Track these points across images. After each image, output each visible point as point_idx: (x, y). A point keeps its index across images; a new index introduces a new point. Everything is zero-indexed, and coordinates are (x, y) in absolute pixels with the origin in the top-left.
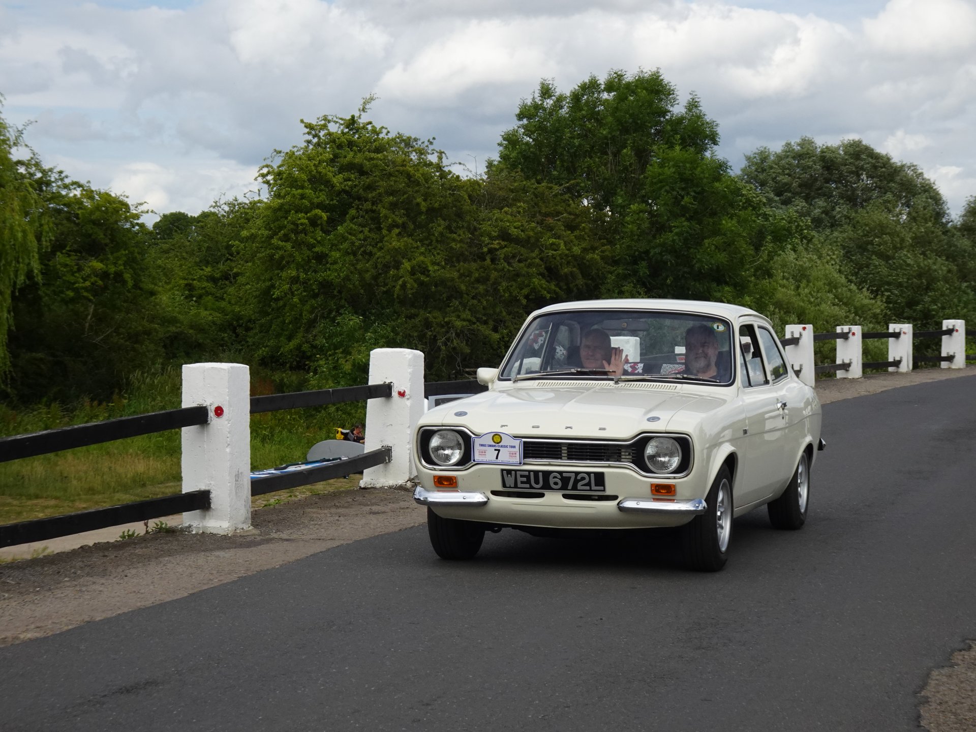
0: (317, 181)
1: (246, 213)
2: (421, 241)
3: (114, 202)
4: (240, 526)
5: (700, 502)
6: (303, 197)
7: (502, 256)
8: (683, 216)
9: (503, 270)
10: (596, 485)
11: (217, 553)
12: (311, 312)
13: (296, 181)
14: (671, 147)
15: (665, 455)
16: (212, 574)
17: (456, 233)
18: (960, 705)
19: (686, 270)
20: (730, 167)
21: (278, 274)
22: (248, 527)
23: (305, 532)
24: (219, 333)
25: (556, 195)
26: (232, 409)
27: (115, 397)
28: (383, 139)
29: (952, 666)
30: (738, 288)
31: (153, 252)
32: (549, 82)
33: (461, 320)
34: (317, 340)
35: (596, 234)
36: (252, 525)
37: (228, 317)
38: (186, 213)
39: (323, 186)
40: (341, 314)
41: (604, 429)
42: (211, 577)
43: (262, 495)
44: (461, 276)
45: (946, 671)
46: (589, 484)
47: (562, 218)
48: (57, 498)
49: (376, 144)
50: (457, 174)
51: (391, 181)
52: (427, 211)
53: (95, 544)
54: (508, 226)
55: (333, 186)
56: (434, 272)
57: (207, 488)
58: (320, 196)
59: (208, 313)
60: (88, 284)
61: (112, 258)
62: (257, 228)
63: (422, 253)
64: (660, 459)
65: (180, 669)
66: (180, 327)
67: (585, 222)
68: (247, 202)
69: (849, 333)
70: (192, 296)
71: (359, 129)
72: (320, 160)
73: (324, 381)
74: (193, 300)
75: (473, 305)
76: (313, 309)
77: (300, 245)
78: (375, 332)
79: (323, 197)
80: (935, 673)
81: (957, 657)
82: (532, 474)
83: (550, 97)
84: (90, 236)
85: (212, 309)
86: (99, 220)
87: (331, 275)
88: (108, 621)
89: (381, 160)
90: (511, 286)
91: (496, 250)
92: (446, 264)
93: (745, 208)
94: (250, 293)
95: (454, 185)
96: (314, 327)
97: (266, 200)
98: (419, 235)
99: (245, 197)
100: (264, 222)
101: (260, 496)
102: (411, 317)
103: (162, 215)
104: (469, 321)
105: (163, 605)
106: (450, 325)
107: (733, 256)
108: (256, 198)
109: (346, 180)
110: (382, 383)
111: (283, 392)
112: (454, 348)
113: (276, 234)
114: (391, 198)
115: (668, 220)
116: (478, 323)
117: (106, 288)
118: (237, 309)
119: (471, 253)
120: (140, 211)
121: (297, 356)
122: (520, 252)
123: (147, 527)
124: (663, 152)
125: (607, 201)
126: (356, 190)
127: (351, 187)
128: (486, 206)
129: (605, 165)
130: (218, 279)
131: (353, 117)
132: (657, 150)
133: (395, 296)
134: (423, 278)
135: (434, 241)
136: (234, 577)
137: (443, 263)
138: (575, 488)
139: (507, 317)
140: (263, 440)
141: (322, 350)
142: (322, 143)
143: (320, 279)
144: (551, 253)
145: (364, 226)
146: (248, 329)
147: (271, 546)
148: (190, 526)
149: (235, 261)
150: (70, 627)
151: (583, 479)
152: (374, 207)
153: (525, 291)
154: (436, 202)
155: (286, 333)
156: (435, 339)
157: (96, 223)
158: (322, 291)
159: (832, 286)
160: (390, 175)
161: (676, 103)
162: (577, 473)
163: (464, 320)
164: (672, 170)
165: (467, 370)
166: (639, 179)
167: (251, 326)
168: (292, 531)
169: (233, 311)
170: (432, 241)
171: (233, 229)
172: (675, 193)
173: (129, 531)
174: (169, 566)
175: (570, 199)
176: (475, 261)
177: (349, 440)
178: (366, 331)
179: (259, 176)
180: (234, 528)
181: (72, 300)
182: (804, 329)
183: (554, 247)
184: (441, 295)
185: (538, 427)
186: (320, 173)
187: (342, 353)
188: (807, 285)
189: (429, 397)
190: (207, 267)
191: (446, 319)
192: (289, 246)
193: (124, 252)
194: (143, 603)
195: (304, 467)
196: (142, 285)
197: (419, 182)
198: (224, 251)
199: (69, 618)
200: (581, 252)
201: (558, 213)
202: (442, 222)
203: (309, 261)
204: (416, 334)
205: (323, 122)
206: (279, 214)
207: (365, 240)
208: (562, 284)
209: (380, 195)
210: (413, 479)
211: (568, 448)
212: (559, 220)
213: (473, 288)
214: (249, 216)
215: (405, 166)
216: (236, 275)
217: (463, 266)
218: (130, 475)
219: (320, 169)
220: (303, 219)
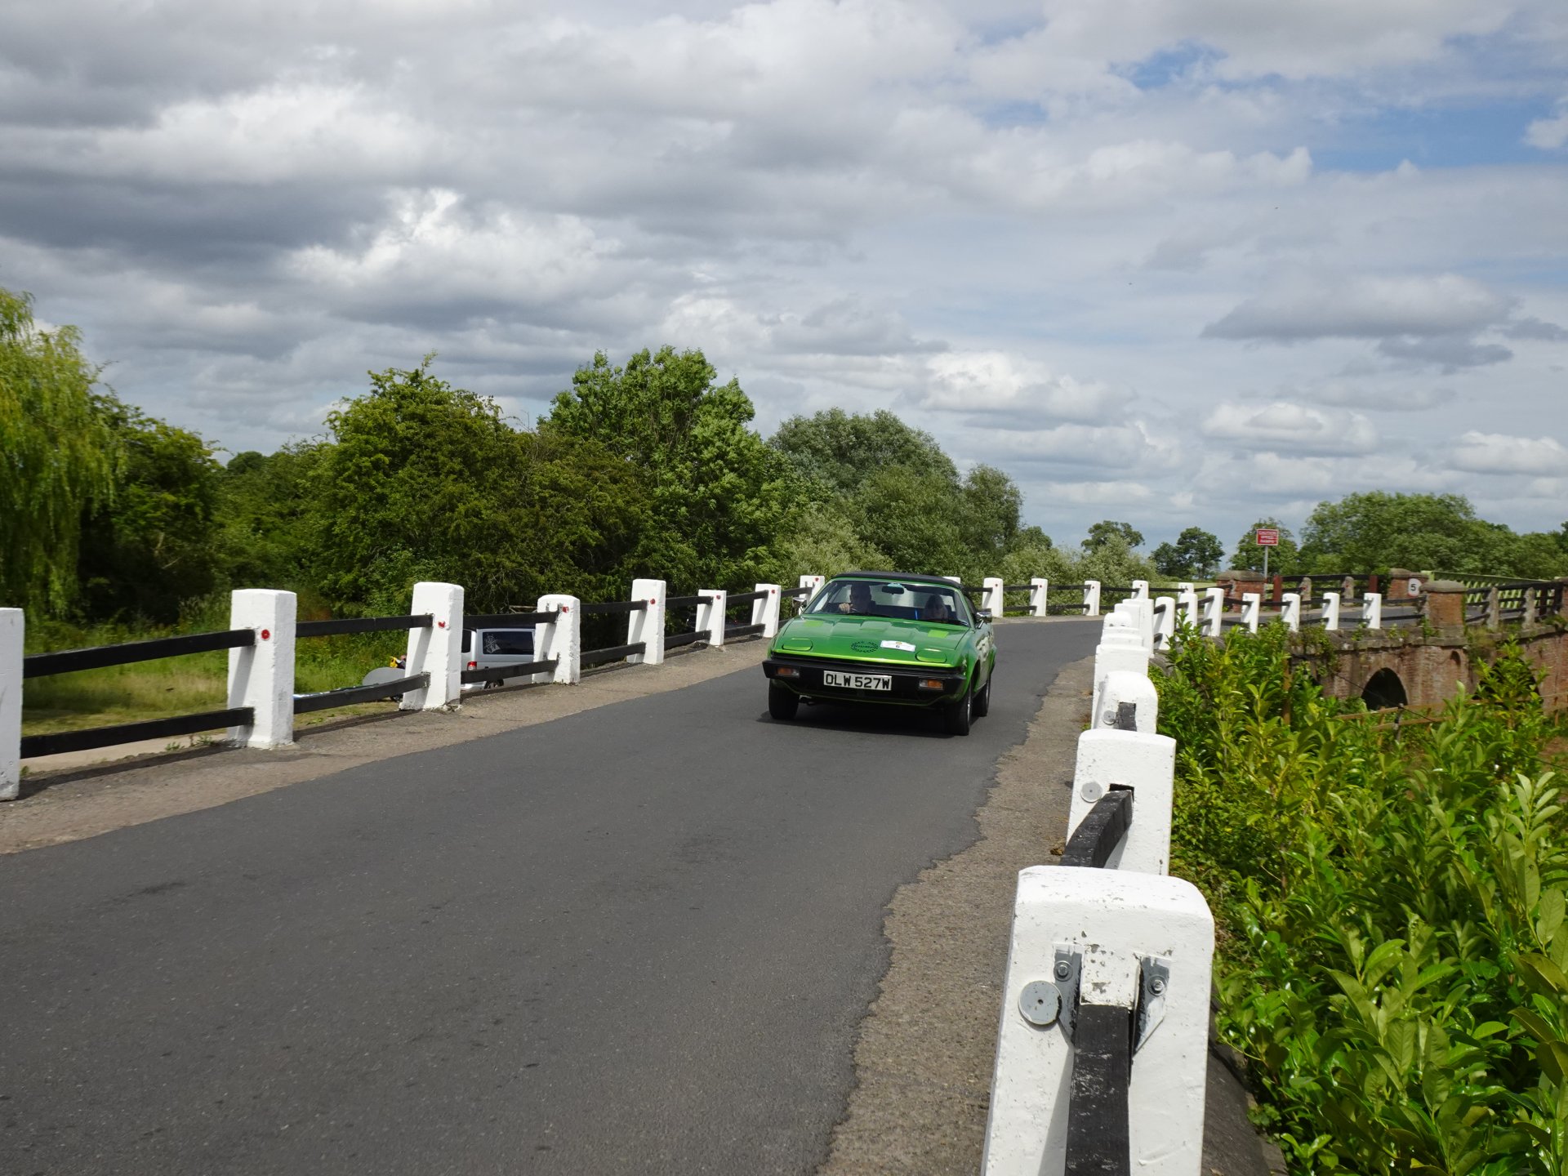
0: (382, 428)
1: (314, 455)
2: (476, 487)
3: (189, 439)
4: (282, 741)
6: (367, 442)
7: (552, 504)
9: (552, 516)
11: (256, 767)
13: (362, 428)
16: (250, 784)
17: (508, 481)
21: (340, 513)
22: (290, 744)
23: (343, 748)
25: (600, 450)
26: (278, 632)
27: (181, 620)
28: (444, 392)
31: (225, 488)
32: (603, 354)
34: (372, 576)
36: (292, 741)
37: (293, 550)
39: (387, 433)
42: (248, 788)
44: (513, 519)
47: (607, 471)
48: (119, 713)
49: (437, 396)
50: (511, 427)
51: (450, 431)
52: (482, 460)
53: (141, 754)
54: (558, 477)
55: (396, 434)
56: (487, 515)
57: (250, 706)
58: (383, 441)
59: (274, 545)
60: (159, 513)
61: (183, 491)
62: (323, 469)
65: (207, 871)
66: (247, 558)
68: (316, 444)
70: (260, 529)
71: (422, 382)
72: (384, 409)
74: (260, 533)
75: (522, 548)
76: (370, 546)
77: (362, 486)
79: (384, 444)
83: (602, 366)
84: (164, 469)
85: (279, 542)
86: (173, 455)
87: (391, 515)
88: (144, 826)
89: (441, 411)
90: (559, 533)
91: (546, 498)
92: (498, 509)
94: (314, 528)
95: (509, 437)
97: (332, 444)
98: (474, 481)
99: (314, 439)
100: (330, 463)
101: (308, 713)
103: (236, 454)
105: (199, 813)
108: (325, 442)
110: (423, 614)
112: (503, 588)
113: (340, 475)
114: (450, 446)
117: (176, 518)
118: (302, 543)
119: (522, 500)
120: (213, 448)
123: (193, 740)
126: (416, 438)
127: (413, 435)
128: (537, 458)
130: (286, 515)
131: (417, 371)
133: (449, 536)
134: (475, 520)
135: (488, 488)
136: (270, 788)
137: (496, 508)
139: (554, 561)
141: (377, 584)
142: (387, 393)
143: (380, 519)
144: (597, 504)
145: (423, 471)
147: (309, 760)
148: (233, 741)
149: (303, 499)
150: (106, 831)
152: (434, 455)
153: (572, 538)
154: (491, 452)
155: (345, 567)
156: (484, 579)
157: (171, 457)
160: (450, 425)
163: (513, 562)
165: (515, 606)
167: (315, 558)
168: (330, 747)
169: (298, 544)
170: (486, 487)
171: (301, 469)
173: (176, 743)
174: (210, 776)
176: (525, 507)
179: (327, 421)
180: (274, 744)
181: (144, 528)
182: (817, 579)
183: (599, 499)
184: (493, 537)
186: (385, 421)
189: (477, 630)
190: (275, 503)
191: (498, 561)
192: (352, 487)
193: (196, 486)
194: (181, 810)
196: (211, 518)
197: (476, 433)
198: (292, 489)
200: (624, 505)
201: (603, 467)
202: (496, 470)
203: (370, 502)
205: (388, 374)
206: (345, 456)
207: (423, 484)
208: (606, 533)
209: (440, 443)
210: (449, 703)
212: (604, 474)
213: (523, 532)
214: (316, 458)
215: (463, 417)
216: (303, 512)
217: (515, 511)
218: (192, 693)
219: (384, 417)
220: (366, 462)
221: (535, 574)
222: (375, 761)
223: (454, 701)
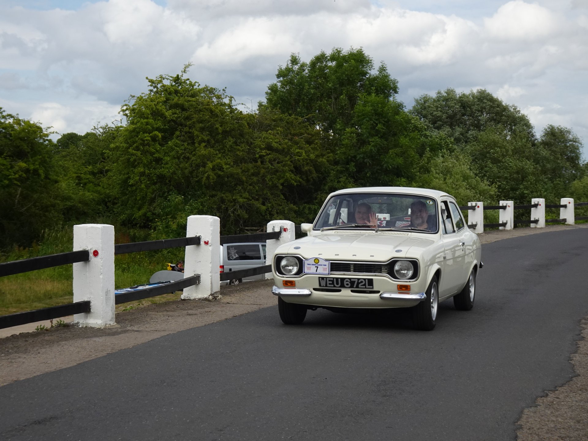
0: (156, 114)
1: (113, 134)
2: (219, 150)
3: (34, 127)
4: (109, 323)
5: (423, 295)
6: (147, 124)
7: (268, 160)
8: (377, 135)
9: (268, 168)
10: (369, 285)
11: (94, 339)
12: (152, 194)
13: (144, 114)
14: (369, 94)
15: (405, 270)
16: (91, 352)
17: (240, 146)
18: (541, 430)
19: (378, 168)
20: (405, 106)
21: (132, 170)
22: (113, 323)
23: (148, 326)
24: (97, 206)
25: (300, 123)
26: (103, 252)
27: (34, 244)
28: (196, 89)
29: (536, 406)
30: (409, 179)
31: (57, 157)
32: (296, 55)
33: (243, 198)
34: (156, 210)
35: (324, 147)
36: (116, 322)
37: (102, 196)
38: (77, 133)
39: (159, 117)
40: (170, 195)
41: (373, 256)
42: (91, 354)
43: (123, 304)
44: (243, 171)
45: (533, 409)
46: (365, 285)
47: (304, 137)
49: (192, 91)
50: (241, 110)
51: (201, 114)
52: (222, 133)
53: (20, 333)
54: (271, 142)
55: (166, 118)
56: (227, 169)
57: (88, 300)
58: (158, 123)
59: (89, 193)
60: (17, 176)
61: (31, 161)
62: (120, 142)
63: (220, 158)
64: (402, 272)
65: (71, 409)
66: (73, 202)
67: (317, 139)
68: (114, 127)
69: (476, 206)
70: (80, 183)
71: (182, 82)
72: (158, 102)
73: (160, 235)
74: (81, 186)
75: (250, 189)
76: (154, 191)
77: (145, 153)
78: (191, 205)
79: (159, 124)
80: (526, 411)
81: (540, 401)
82: (335, 279)
83: (297, 64)
84: (18, 147)
85: (93, 191)
86: (24, 138)
87: (164, 171)
88: (28, 380)
89: (195, 102)
90: (273, 178)
91: (264, 156)
92: (233, 164)
93: (414, 131)
94: (115, 181)
95: (239, 117)
96: (154, 202)
97: (125, 126)
98: (217, 147)
99: (113, 123)
100: (124, 139)
101: (121, 304)
102: (213, 196)
103: (62, 134)
104: (248, 199)
105: (61, 371)
106: (236, 201)
107: (407, 160)
108: (119, 125)
109: (173, 114)
110: (194, 236)
111: (136, 242)
112: (239, 215)
113: (131, 146)
114: (201, 124)
115: (368, 137)
116: (253, 200)
117: (28, 179)
118: (108, 191)
119: (248, 158)
120: (49, 132)
121: (144, 220)
122: (278, 157)
123: (52, 323)
124: (365, 97)
125: (330, 127)
126: (179, 120)
127: (177, 118)
128: (258, 130)
129: (330, 105)
130: (96, 173)
131: (178, 76)
132: (361, 96)
133: (203, 183)
134: (220, 173)
135: (227, 151)
136: (105, 353)
137: (232, 164)
138: (357, 287)
139: (271, 197)
140: (123, 270)
141: (159, 216)
142: (159, 91)
143: (158, 173)
144: (297, 158)
145: (184, 142)
146: (114, 204)
147: (127, 334)
148: (78, 323)
149: (106, 162)
150: (5, 384)
151: (362, 282)
152: (191, 130)
153: (282, 181)
154: (228, 127)
155: (138, 206)
156: (227, 209)
157: (22, 139)
158: (158, 180)
159: (466, 178)
160: (200, 111)
161: (373, 68)
162: (359, 279)
163: (245, 198)
164: (371, 108)
165: (246, 228)
166: (350, 114)
167: (116, 202)
168: (140, 326)
169: (105, 192)
170: (225, 151)
171: (105, 143)
172: (372, 122)
173: (41, 326)
174: (65, 347)
175: (309, 126)
176: (251, 163)
177: (175, 270)
178: (186, 205)
179: (121, 111)
180: (105, 324)
181: (8, 186)
183: (299, 154)
184: (231, 183)
185: (338, 255)
186: (158, 109)
187: (171, 218)
188: (451, 178)
189: (224, 245)
190: (89, 166)
191: (234, 198)
192: (139, 153)
193: (39, 157)
194: (49, 370)
195: (148, 287)
196: (50, 177)
197: (217, 115)
198: (100, 156)
199: (4, 379)
200: (315, 157)
201: (302, 134)
202: (232, 139)
203: (151, 163)
204: (215, 207)
205: (160, 79)
206: (133, 134)
207: (185, 150)
208: (304, 177)
209: (194, 122)
210: (213, 294)
211: (354, 266)
212: (302, 138)
213: (250, 179)
214: (115, 136)
215: (209, 105)
216: (107, 171)
217: (244, 166)
218: (42, 292)
219: (158, 107)
220: (147, 137)
221: (258, 205)
222: (170, 334)
223: (216, 293)
